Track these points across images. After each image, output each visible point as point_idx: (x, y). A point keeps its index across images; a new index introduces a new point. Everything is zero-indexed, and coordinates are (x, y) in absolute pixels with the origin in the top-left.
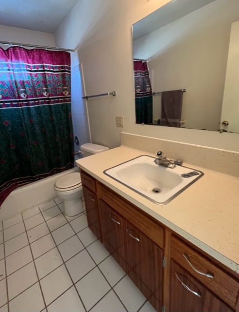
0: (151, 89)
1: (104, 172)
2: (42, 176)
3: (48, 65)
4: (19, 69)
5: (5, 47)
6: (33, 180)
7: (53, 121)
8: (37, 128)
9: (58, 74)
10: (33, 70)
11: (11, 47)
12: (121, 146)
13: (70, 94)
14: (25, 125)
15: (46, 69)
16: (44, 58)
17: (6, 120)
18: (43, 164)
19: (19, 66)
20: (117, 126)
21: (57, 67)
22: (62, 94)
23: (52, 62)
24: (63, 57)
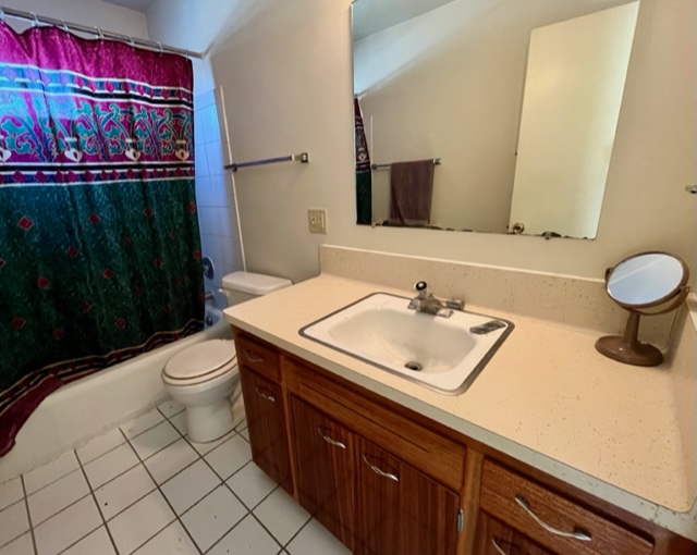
0: (368, 158)
1: (301, 332)
2: (126, 353)
3: (137, 83)
4: (59, 85)
5: (20, 25)
6: (102, 364)
7: (151, 220)
8: (111, 237)
9: (163, 109)
10: (97, 91)
11: (36, 27)
12: (322, 275)
13: (192, 157)
14: (80, 229)
15: (131, 92)
16: (127, 64)
17: (25, 217)
18: (127, 326)
19: (60, 78)
20: (312, 232)
21: (159, 90)
22: (174, 157)
23: (148, 78)
24: (174, 69)
